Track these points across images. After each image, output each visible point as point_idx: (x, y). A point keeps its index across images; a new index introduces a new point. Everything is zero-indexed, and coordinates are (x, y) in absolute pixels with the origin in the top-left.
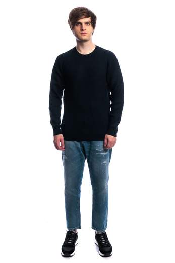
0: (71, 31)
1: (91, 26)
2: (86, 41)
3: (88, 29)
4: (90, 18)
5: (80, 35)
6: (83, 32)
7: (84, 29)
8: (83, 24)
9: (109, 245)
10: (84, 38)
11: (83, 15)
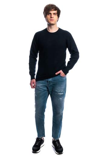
0: (45, 18)
1: (57, 16)
2: (53, 24)
3: (55, 17)
4: (57, 11)
5: (50, 21)
6: (52, 19)
7: (52, 17)
8: (52, 14)
9: (61, 147)
10: (52, 22)
11: (53, 9)
